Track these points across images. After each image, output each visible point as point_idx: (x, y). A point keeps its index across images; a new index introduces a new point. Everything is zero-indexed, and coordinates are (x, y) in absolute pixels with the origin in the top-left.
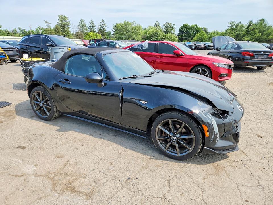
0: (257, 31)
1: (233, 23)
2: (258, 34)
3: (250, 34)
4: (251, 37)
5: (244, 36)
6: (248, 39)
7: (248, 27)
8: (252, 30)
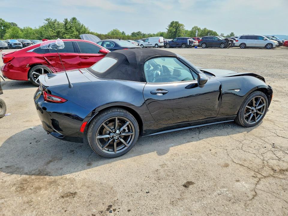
0: (74, 29)
1: (48, 19)
2: (75, 31)
3: (69, 32)
4: (70, 35)
5: (64, 33)
6: (68, 36)
7: (65, 25)
8: (70, 29)
